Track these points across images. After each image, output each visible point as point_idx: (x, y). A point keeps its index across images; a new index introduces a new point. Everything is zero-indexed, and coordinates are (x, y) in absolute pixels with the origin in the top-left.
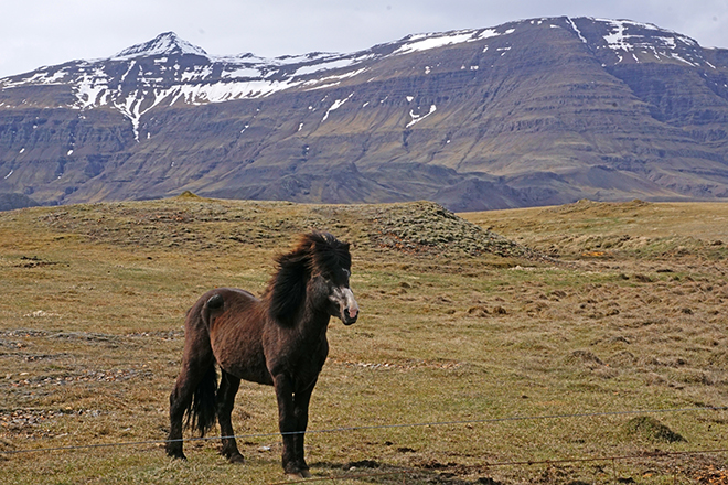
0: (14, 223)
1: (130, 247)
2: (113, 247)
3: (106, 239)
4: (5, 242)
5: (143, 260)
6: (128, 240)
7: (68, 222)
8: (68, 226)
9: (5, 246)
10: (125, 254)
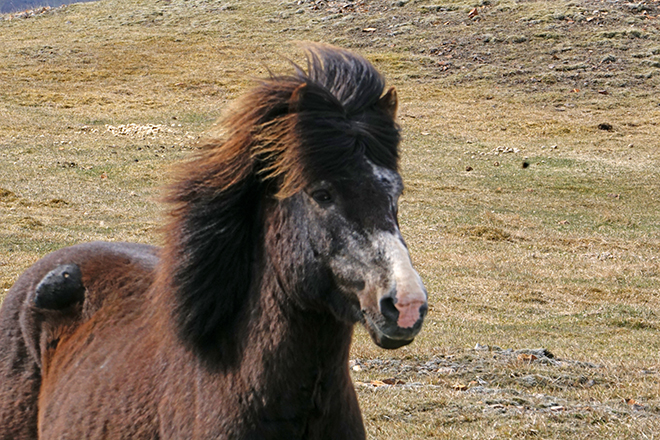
0: (225, 18)
1: (551, 92)
2: (501, 92)
3: (486, 70)
4: (192, 73)
5: (586, 131)
6: (548, 70)
7: (380, 16)
8: (378, 27)
9: (191, 86)
10: (533, 114)
